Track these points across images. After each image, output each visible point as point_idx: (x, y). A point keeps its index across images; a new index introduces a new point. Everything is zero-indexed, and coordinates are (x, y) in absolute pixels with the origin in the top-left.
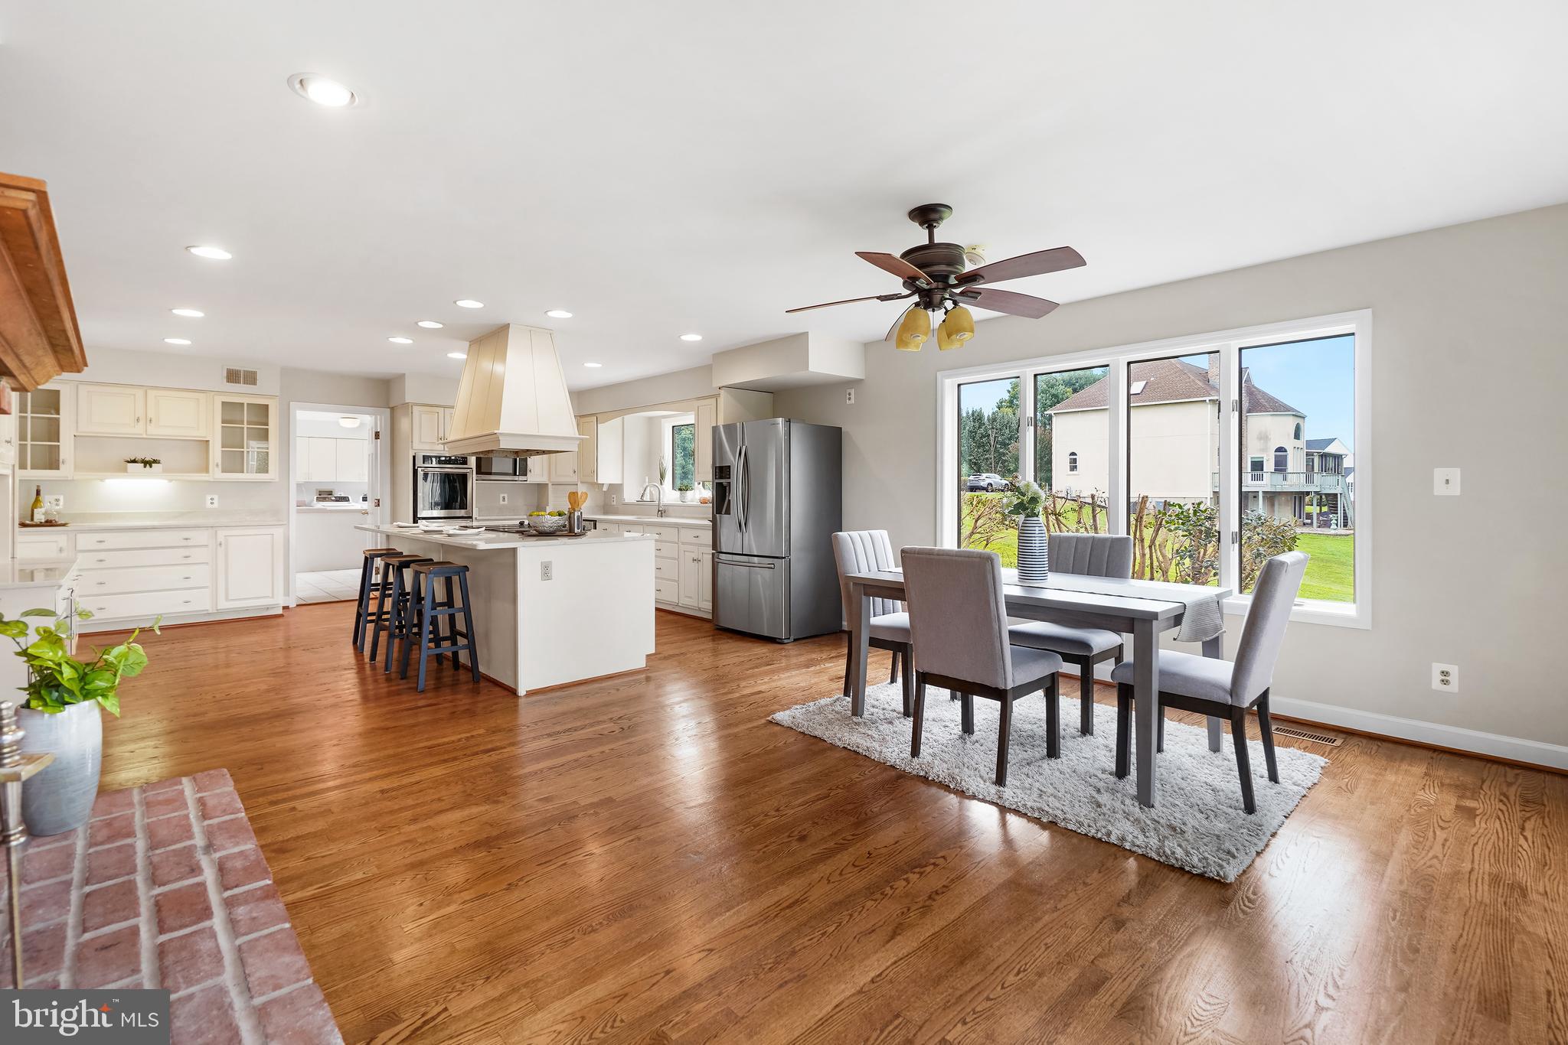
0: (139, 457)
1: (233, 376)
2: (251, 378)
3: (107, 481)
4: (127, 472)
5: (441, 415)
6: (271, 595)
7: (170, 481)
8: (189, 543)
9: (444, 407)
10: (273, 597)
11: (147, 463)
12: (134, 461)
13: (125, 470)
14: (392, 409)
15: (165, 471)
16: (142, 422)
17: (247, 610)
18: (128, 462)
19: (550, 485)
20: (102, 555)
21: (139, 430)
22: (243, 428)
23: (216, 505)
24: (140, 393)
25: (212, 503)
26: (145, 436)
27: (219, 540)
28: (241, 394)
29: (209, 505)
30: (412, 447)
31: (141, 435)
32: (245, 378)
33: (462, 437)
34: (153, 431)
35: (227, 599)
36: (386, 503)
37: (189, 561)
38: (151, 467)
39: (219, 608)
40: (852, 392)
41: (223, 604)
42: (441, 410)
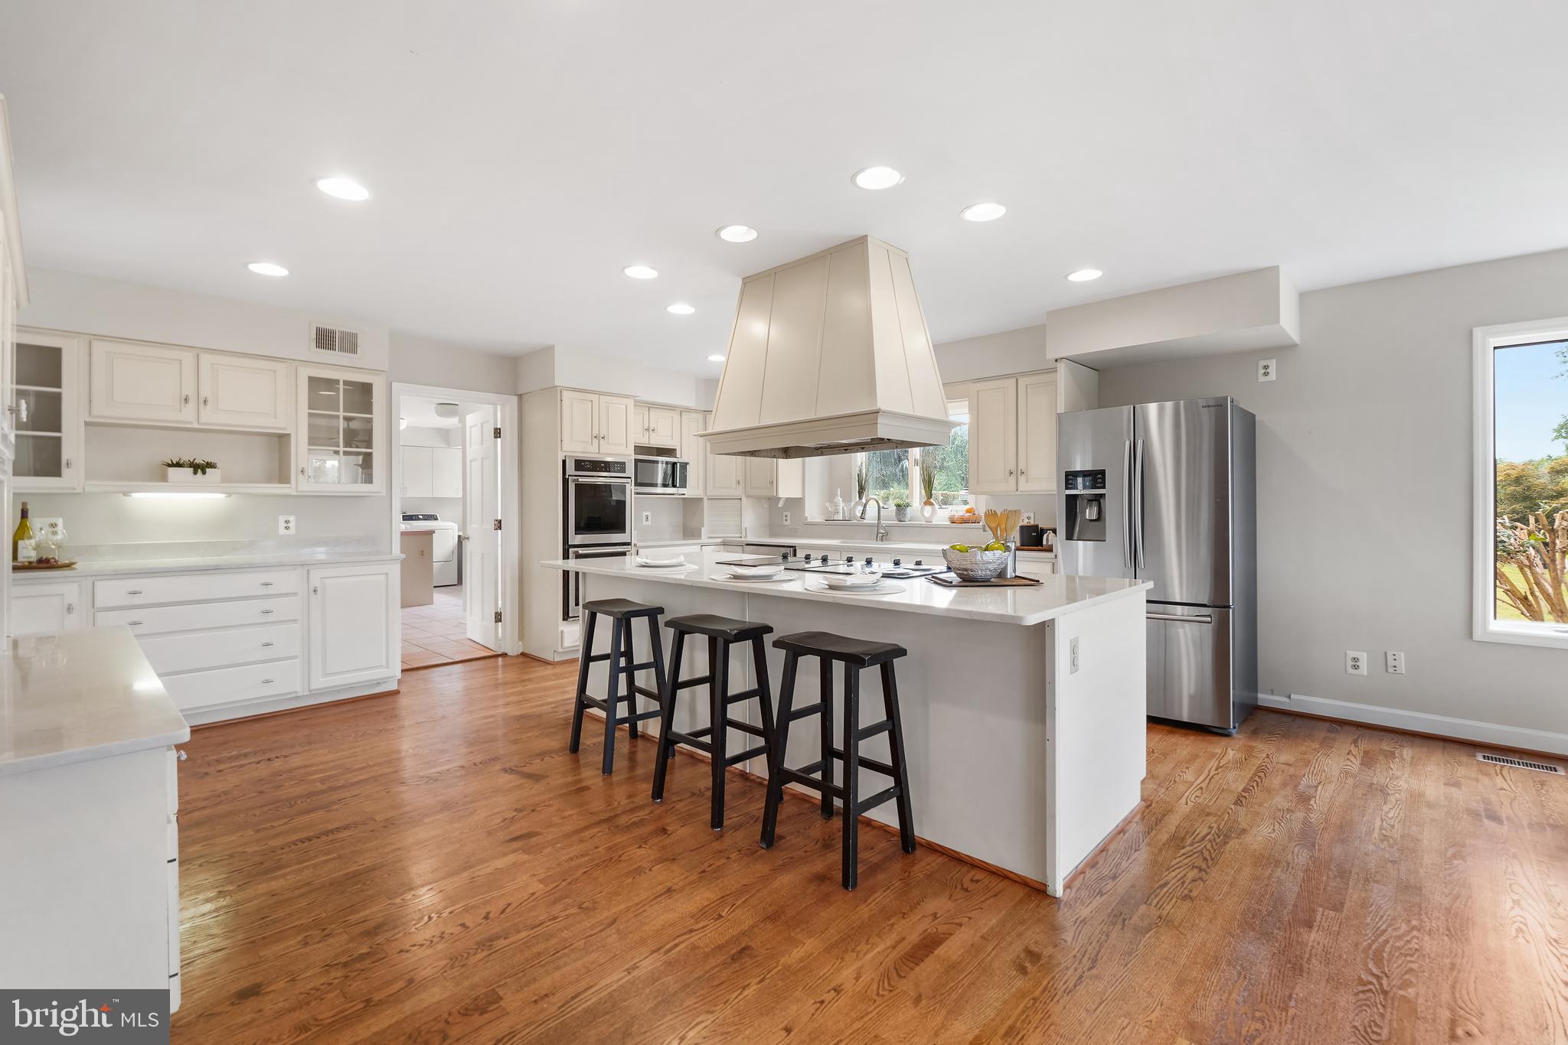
0: (186, 458)
1: (325, 339)
2: (350, 344)
3: (135, 495)
4: (167, 482)
5: (596, 403)
6: (384, 664)
7: (230, 495)
8: (271, 590)
9: (600, 393)
10: (387, 667)
11: (200, 468)
12: (178, 465)
13: (164, 478)
14: (520, 396)
15: (225, 479)
16: (192, 404)
17: (350, 687)
18: (169, 465)
19: (705, 500)
20: (136, 615)
21: (186, 416)
22: (339, 416)
23: (292, 531)
24: (188, 357)
25: (287, 528)
26: (196, 426)
27: (312, 586)
28: (337, 366)
29: (282, 531)
30: (561, 450)
31: (191, 423)
32: (341, 342)
33: (757, 424)
34: (210, 417)
35: (326, 674)
36: (512, 524)
37: (270, 618)
38: (204, 473)
39: (313, 688)
40: (1273, 364)
41: (320, 682)
42: (595, 397)
